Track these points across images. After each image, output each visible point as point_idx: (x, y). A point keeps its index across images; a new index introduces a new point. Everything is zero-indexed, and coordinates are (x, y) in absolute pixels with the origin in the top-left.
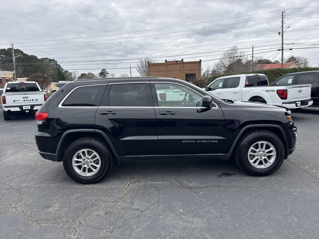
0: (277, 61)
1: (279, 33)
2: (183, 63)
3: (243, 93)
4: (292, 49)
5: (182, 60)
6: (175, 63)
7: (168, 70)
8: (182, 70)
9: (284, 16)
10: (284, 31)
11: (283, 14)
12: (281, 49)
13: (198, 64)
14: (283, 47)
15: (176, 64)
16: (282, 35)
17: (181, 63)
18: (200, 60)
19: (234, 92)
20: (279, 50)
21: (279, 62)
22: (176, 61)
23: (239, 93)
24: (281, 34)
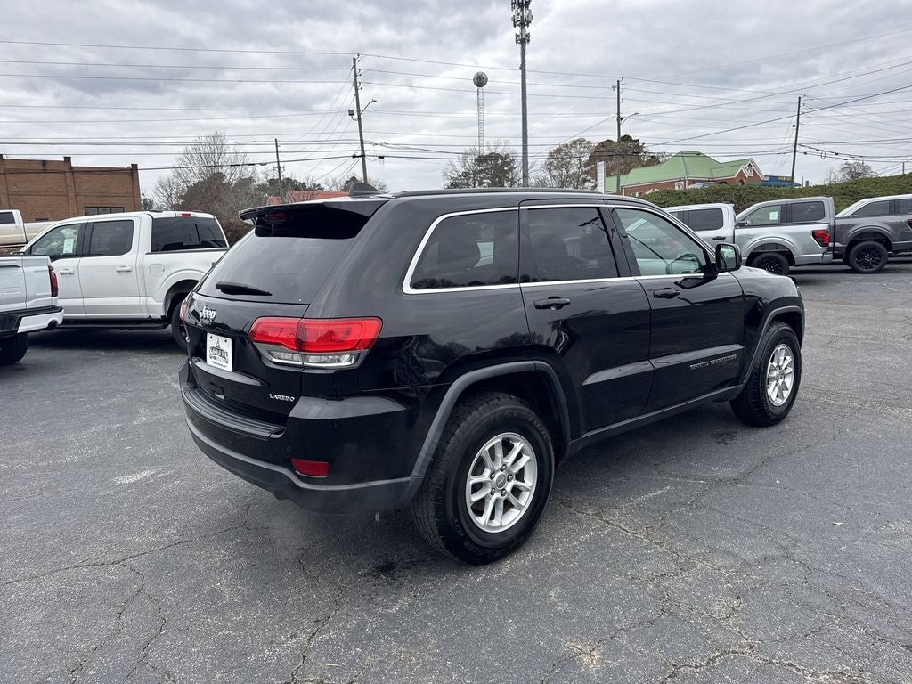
0: (319, 185)
1: (351, 114)
2: (73, 170)
3: (147, 271)
4: (382, 157)
5: (68, 159)
6: (41, 168)
7: (15, 189)
8: (71, 194)
9: (357, 71)
10: (361, 109)
11: (355, 64)
12: (359, 153)
13: (128, 178)
14: (363, 150)
15: (45, 171)
16: (359, 119)
17: (61, 169)
18: (135, 167)
19: (119, 269)
20: (354, 157)
21: (322, 189)
22: (44, 163)
23: (134, 273)
24: (356, 116)
